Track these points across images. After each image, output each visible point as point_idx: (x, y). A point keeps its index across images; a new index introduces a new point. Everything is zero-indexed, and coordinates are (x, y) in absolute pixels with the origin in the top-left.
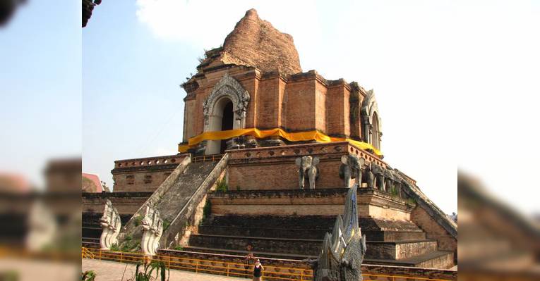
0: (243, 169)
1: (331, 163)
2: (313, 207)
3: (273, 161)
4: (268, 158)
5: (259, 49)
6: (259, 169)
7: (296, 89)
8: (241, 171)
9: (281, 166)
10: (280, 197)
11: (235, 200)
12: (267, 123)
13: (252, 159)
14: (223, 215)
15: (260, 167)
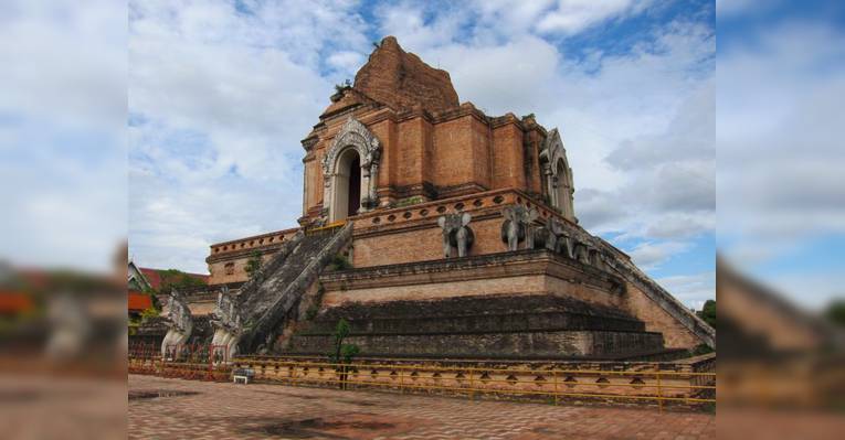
0: (372, 240)
1: (489, 221)
2: (462, 284)
3: (410, 225)
4: (404, 222)
5: (401, 88)
6: (392, 239)
7: (446, 130)
8: (368, 244)
9: (421, 232)
10: (414, 273)
11: (355, 283)
12: (407, 179)
13: (382, 226)
14: (338, 305)
15: (393, 237)
